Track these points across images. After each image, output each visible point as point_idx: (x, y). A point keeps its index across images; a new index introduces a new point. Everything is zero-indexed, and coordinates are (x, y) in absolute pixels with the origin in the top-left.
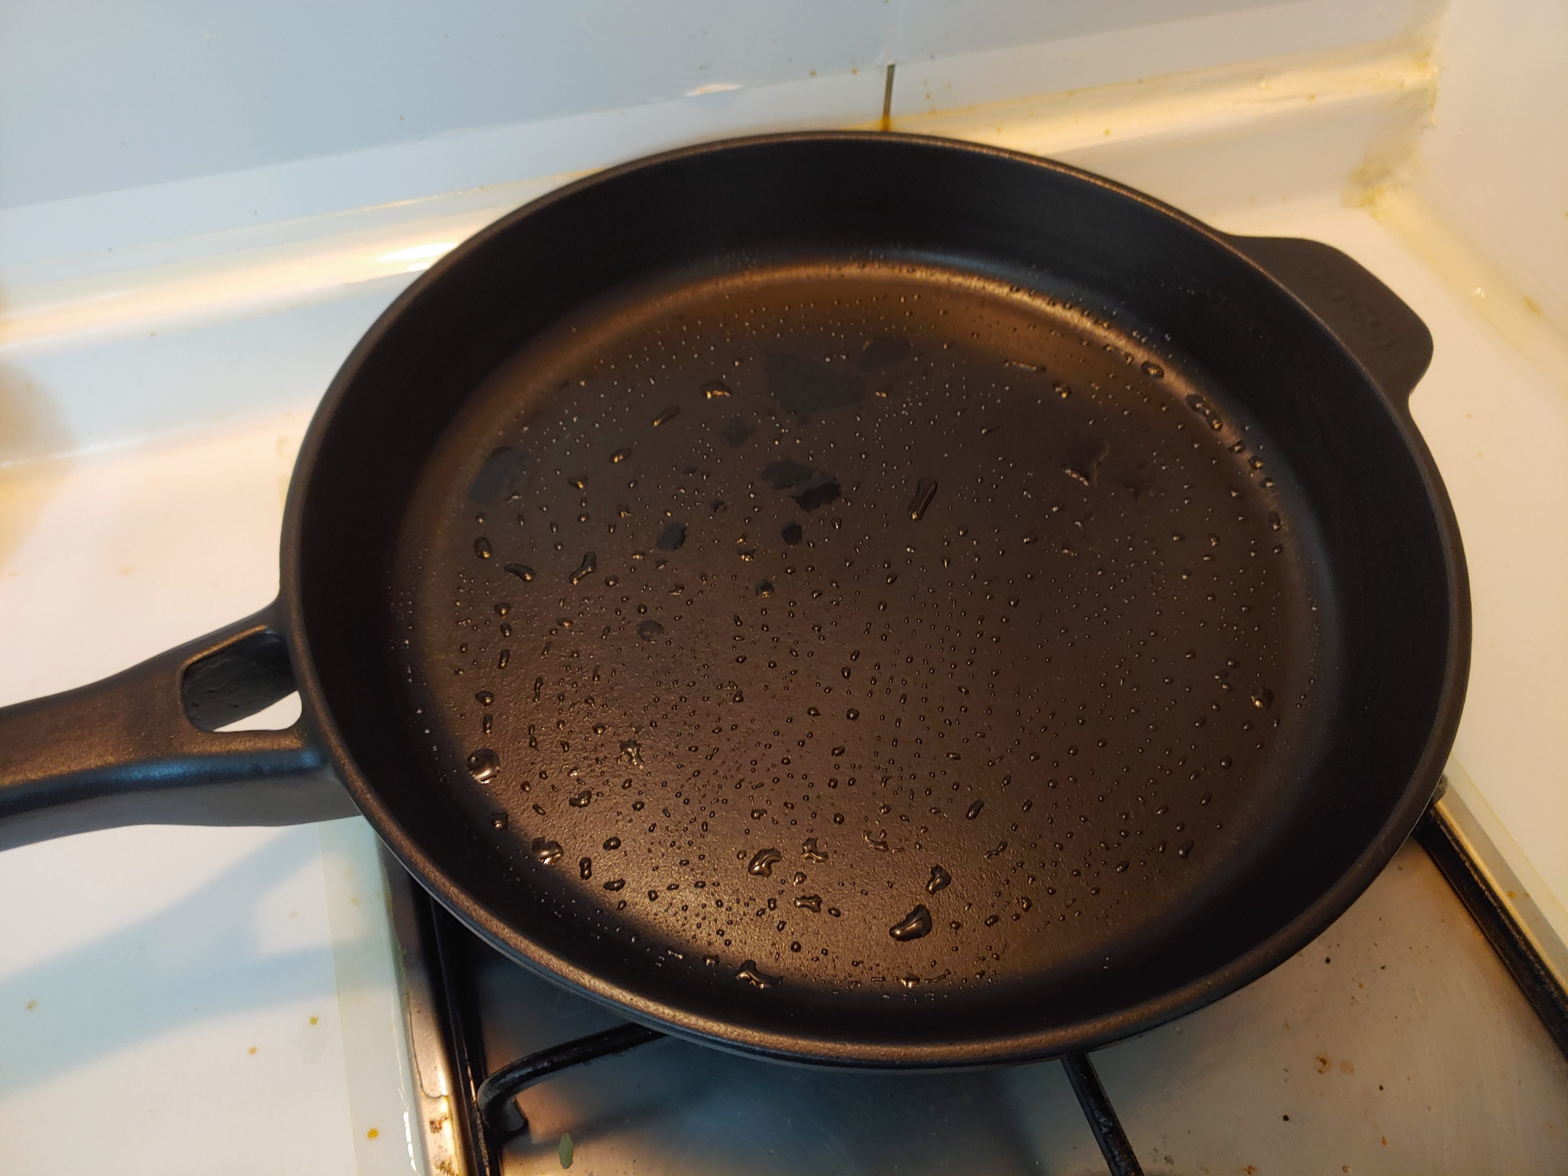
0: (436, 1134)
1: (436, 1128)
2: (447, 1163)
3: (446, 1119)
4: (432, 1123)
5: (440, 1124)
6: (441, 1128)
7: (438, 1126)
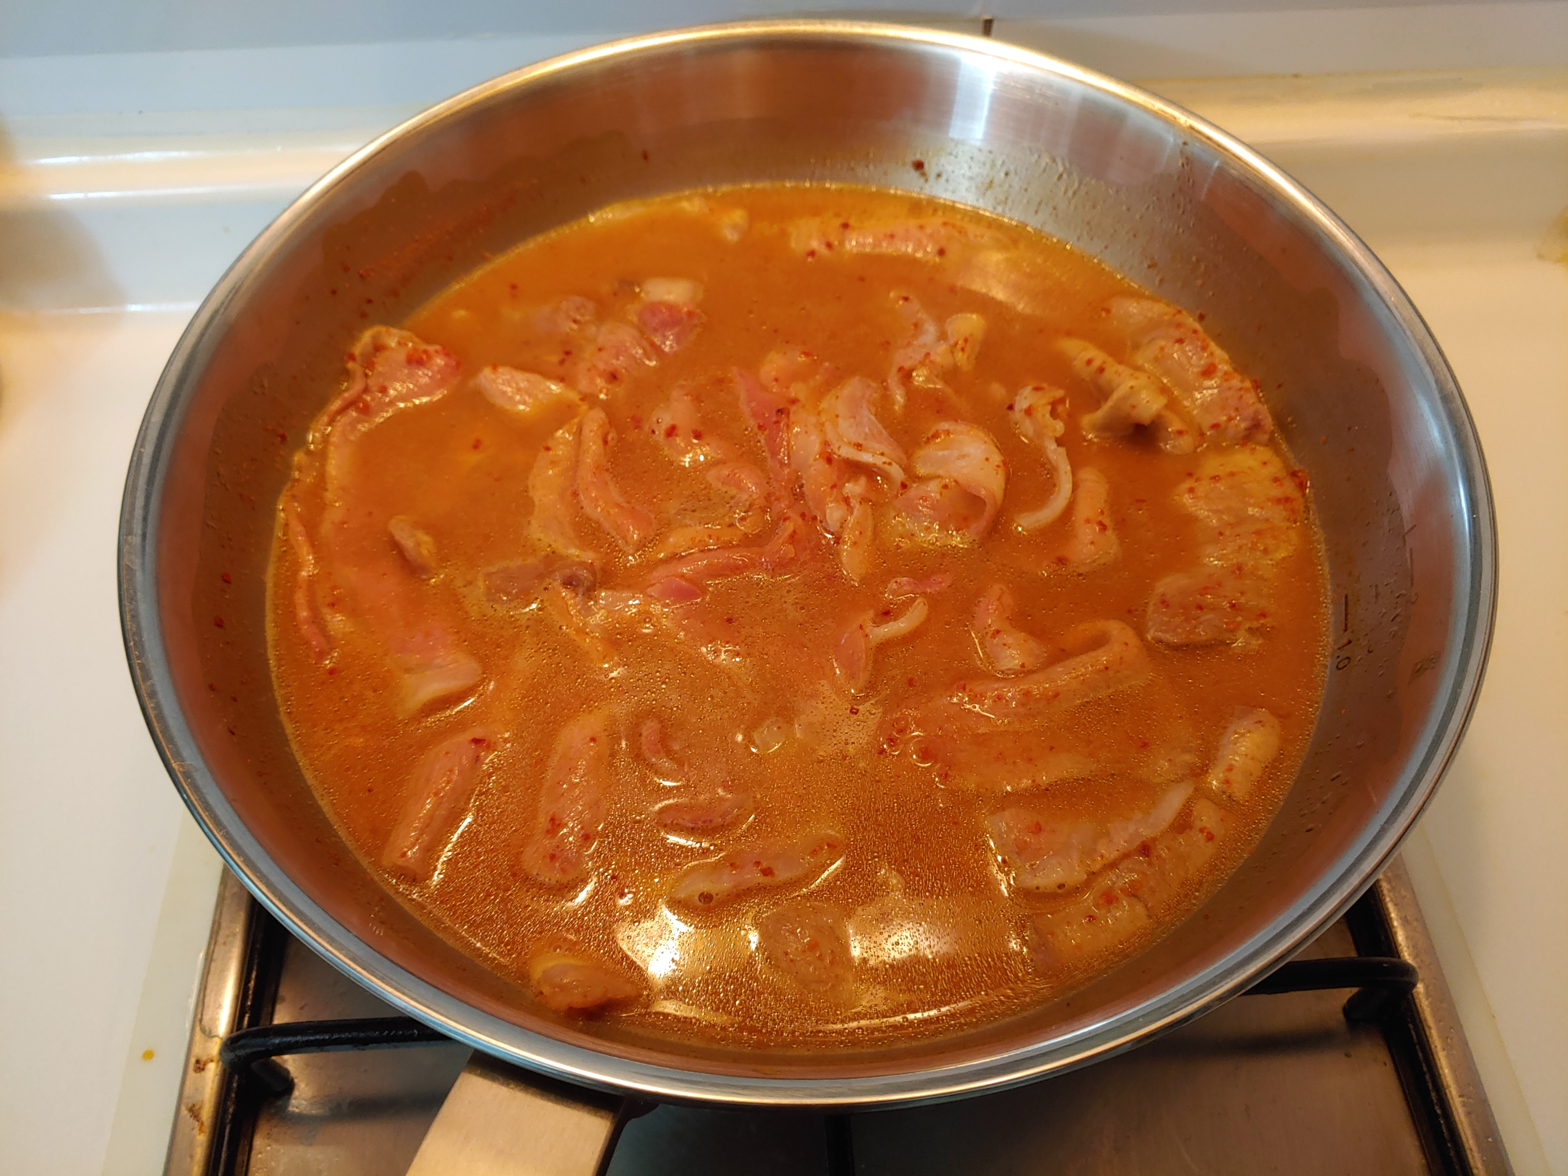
0: (198, 1075)
1: (199, 1068)
2: (197, 1107)
3: (212, 1061)
4: (198, 1062)
5: (205, 1065)
6: (203, 1069)
7: (202, 1066)
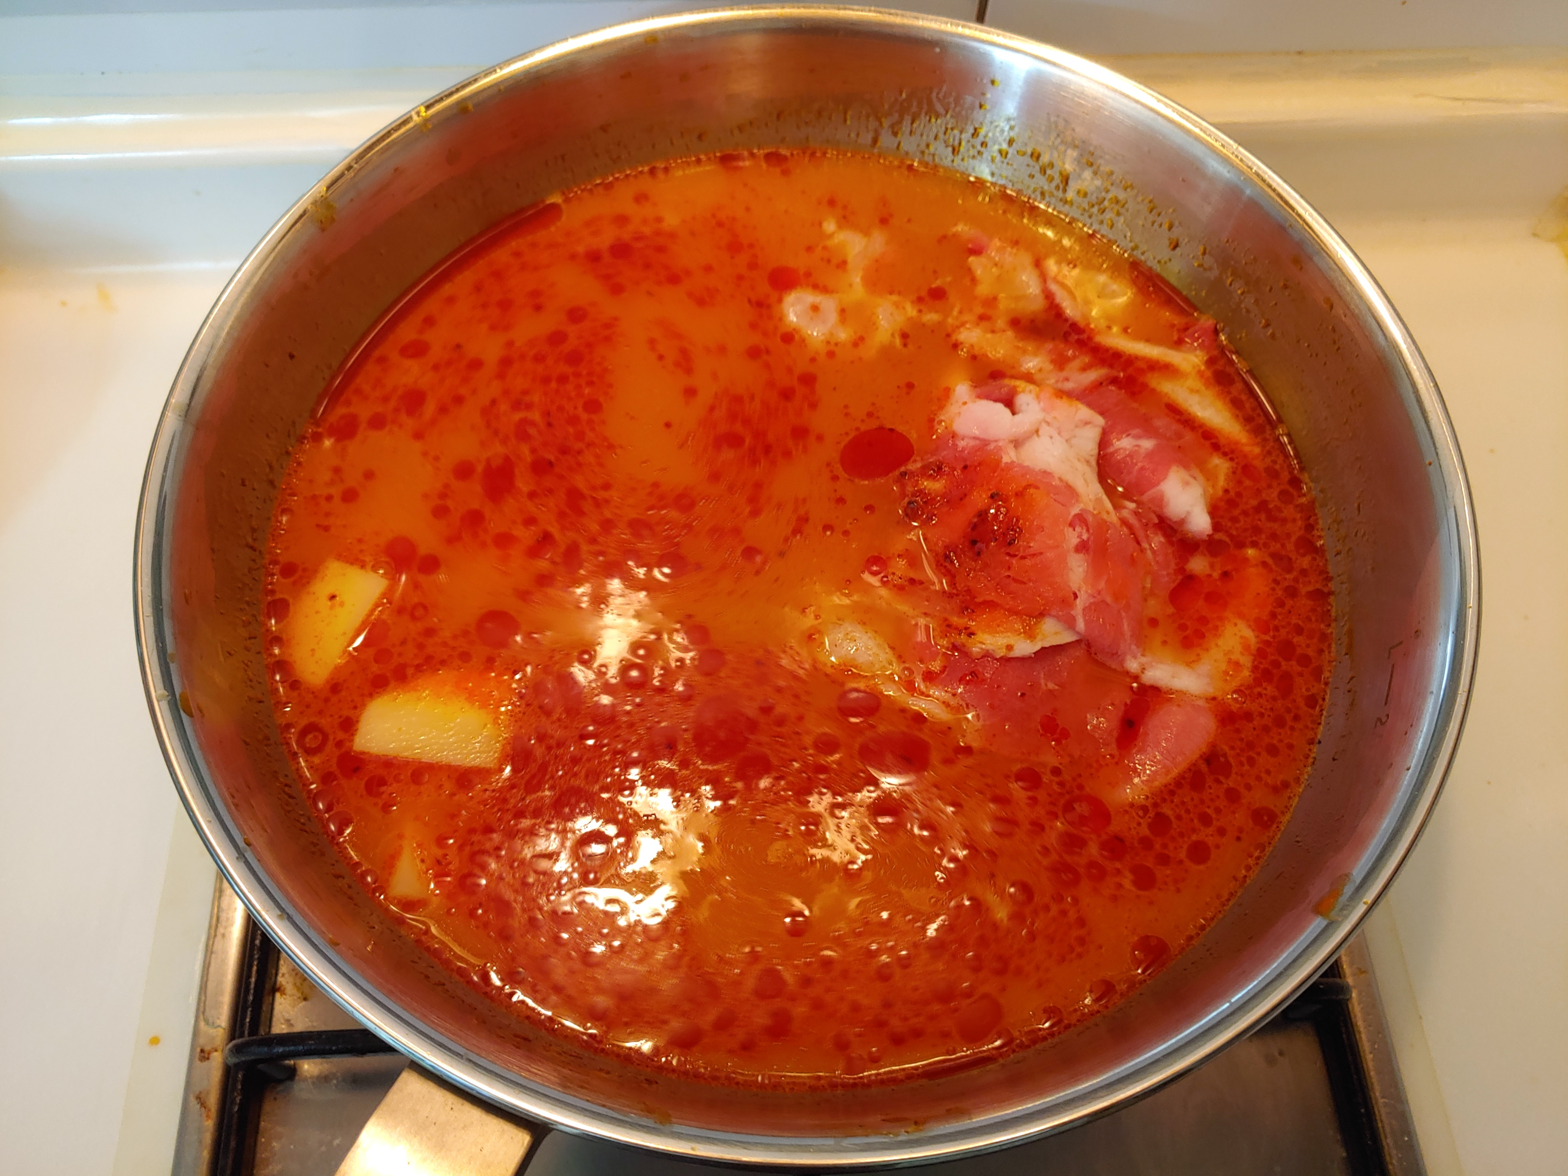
0: (204, 1064)
1: (204, 1057)
2: (205, 1095)
3: (216, 1051)
4: (202, 1051)
5: (209, 1054)
6: (208, 1059)
7: (206, 1055)
